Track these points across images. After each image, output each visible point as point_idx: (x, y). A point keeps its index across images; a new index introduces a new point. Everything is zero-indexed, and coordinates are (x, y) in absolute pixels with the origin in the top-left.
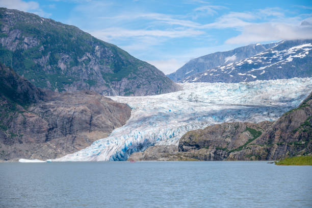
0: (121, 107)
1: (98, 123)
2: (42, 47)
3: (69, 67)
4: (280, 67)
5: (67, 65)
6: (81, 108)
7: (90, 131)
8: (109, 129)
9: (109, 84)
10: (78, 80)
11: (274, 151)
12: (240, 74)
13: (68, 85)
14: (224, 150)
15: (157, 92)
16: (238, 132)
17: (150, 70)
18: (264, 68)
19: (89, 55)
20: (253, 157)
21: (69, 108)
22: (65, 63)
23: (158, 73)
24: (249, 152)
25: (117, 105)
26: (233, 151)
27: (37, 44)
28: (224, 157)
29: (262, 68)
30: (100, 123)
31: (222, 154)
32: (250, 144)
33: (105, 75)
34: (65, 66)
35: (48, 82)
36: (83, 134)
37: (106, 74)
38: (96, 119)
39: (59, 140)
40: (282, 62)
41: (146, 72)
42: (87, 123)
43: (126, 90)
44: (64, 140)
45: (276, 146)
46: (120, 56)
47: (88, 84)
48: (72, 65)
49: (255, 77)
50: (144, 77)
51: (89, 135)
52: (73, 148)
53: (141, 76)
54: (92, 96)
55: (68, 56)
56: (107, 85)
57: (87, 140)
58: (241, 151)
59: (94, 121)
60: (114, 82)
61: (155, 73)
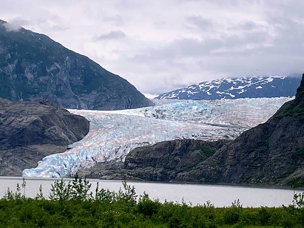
0: (77, 120)
1: (51, 135)
2: (9, 55)
3: (36, 76)
4: (260, 87)
5: (34, 75)
6: (34, 118)
7: (42, 144)
8: (62, 143)
9: (78, 97)
10: (46, 91)
11: (227, 173)
12: (218, 92)
13: (33, 95)
14: (172, 169)
15: (128, 106)
16: (189, 150)
17: (121, 84)
18: (243, 87)
19: (58, 65)
20: (203, 179)
21: (21, 118)
22: (33, 73)
23: (129, 87)
24: (199, 173)
25: (73, 117)
26: (182, 171)
27: (4, 51)
28: (172, 178)
29: (240, 87)
30: (53, 135)
31: (169, 174)
32: (200, 164)
33: (74, 87)
34: (32, 76)
35: (13, 91)
36: (34, 146)
37: (75, 85)
38: (49, 131)
39: (6, 152)
40: (261, 82)
41: (117, 85)
42: (39, 135)
43: (95, 103)
44: (12, 152)
45: (228, 167)
46: (91, 67)
47: (55, 96)
48: (39, 75)
49: (234, 96)
50: (114, 91)
51: (40, 148)
52: (21, 161)
53: (112, 89)
54: (47, 106)
55: (35, 66)
56: (76, 98)
57: (37, 153)
58: (191, 171)
59: (47, 133)
60: (83, 94)
61: (127, 87)
